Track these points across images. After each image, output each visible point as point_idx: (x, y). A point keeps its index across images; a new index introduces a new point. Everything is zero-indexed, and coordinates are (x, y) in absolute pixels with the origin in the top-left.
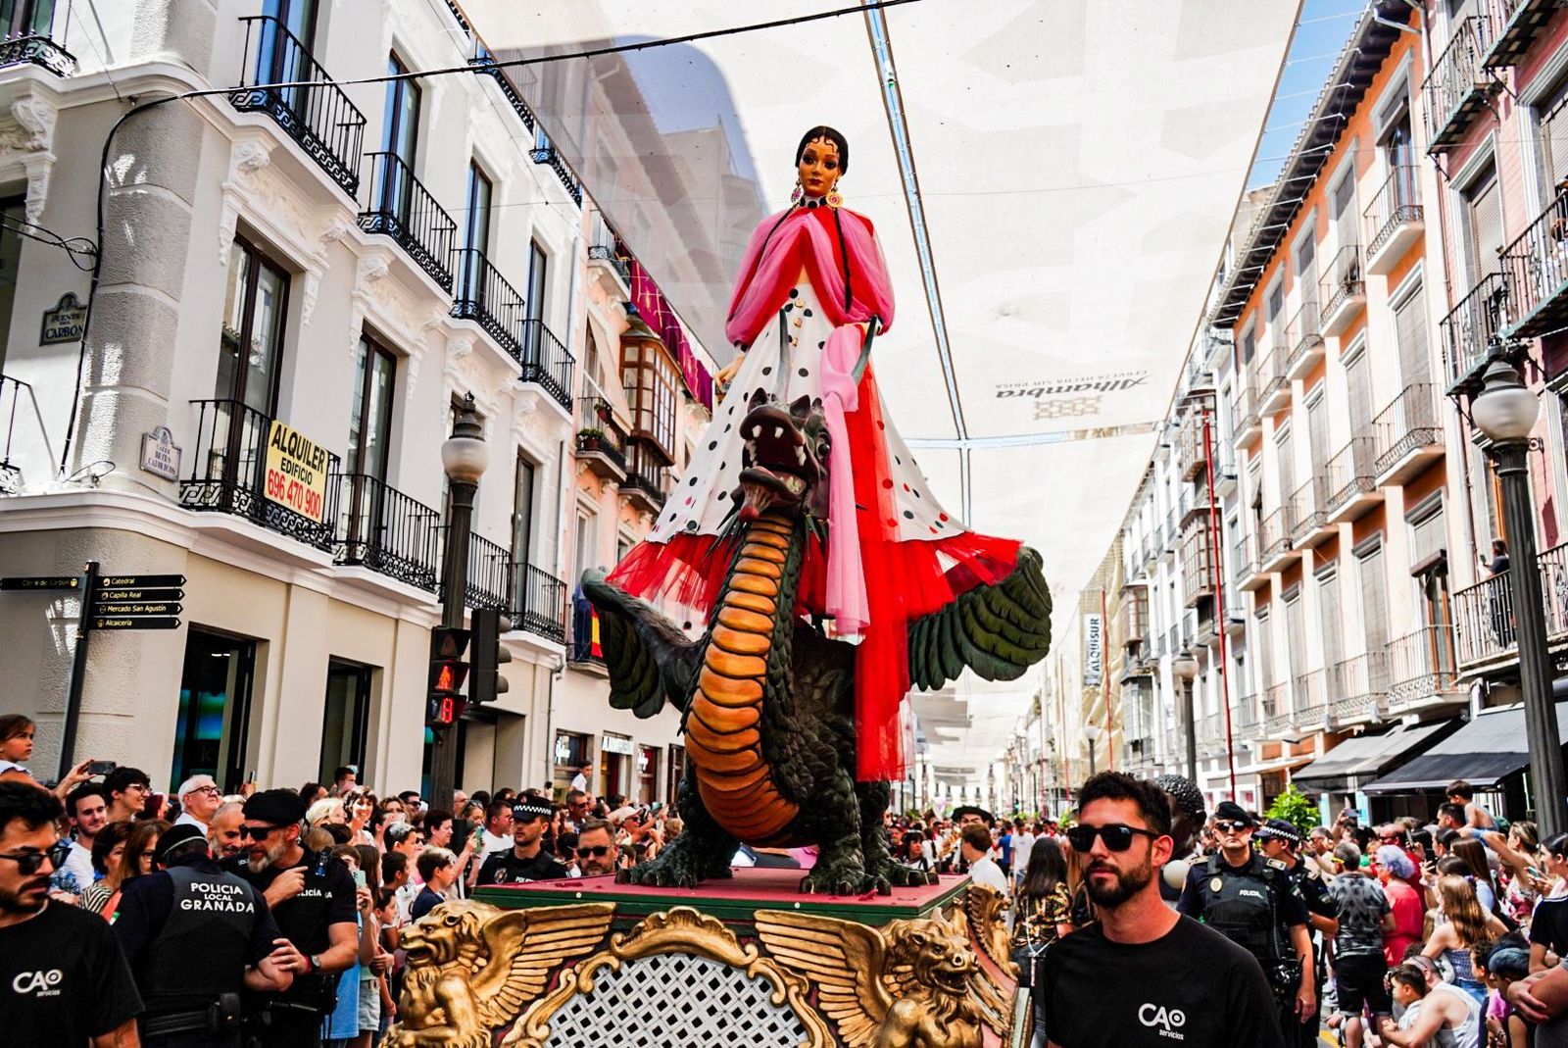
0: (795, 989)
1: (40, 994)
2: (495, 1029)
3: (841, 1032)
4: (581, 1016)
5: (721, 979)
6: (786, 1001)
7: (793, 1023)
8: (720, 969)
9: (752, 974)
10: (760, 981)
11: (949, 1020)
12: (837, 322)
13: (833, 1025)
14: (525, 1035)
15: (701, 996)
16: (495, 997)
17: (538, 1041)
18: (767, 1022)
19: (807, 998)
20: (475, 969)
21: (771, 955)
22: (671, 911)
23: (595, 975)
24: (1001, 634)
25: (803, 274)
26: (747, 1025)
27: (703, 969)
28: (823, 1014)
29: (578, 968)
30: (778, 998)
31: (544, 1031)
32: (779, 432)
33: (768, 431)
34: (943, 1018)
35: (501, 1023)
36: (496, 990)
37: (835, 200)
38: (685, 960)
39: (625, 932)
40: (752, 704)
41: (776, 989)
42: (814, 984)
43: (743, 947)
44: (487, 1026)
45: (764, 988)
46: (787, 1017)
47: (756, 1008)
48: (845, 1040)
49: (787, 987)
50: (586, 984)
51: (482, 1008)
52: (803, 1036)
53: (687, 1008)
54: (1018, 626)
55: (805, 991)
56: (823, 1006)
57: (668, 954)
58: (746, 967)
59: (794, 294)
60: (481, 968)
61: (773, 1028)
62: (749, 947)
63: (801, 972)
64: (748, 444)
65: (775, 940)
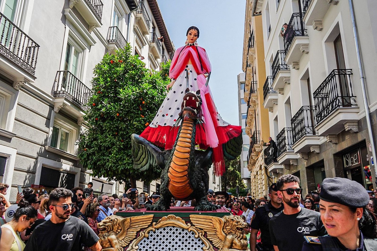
0: (201, 234)
1: (68, 240)
2: (124, 247)
3: (213, 243)
4: (146, 243)
5: (182, 232)
6: (199, 237)
7: (201, 242)
8: (181, 230)
9: (189, 231)
10: (192, 232)
11: (241, 239)
12: (198, 73)
13: (211, 242)
14: (132, 248)
15: (177, 236)
16: (123, 239)
17: (136, 249)
18: (194, 242)
19: (204, 236)
20: (118, 232)
21: (194, 226)
22: (168, 216)
23: (149, 233)
24: (232, 149)
25: (190, 61)
26: (189, 243)
27: (177, 230)
28: (208, 239)
29: (144, 231)
30: (196, 236)
31: (137, 247)
32: (193, 98)
33: (191, 98)
34: (239, 239)
35: (125, 246)
36: (123, 238)
37: (196, 44)
38: (172, 228)
39: (156, 222)
40: (186, 165)
41: (196, 234)
42: (205, 232)
43: (187, 224)
44: (122, 247)
45: (193, 234)
46: (199, 240)
47: (191, 239)
48: (214, 245)
49: (199, 233)
50: (147, 235)
51: (121, 242)
52: (204, 245)
53: (173, 240)
54: (235, 147)
55: (203, 234)
56: (208, 237)
57: (168, 227)
58: (188, 229)
59: (187, 67)
60: (119, 232)
61: (196, 243)
62: (189, 224)
63: (202, 229)
64: (185, 101)
65: (195, 222)
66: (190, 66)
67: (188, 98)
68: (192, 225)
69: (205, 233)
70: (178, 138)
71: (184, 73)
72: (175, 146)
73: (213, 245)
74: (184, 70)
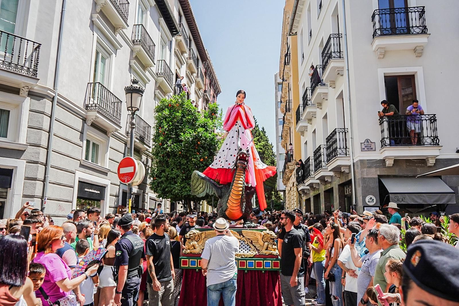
0: (249, 242)
6: (247, 243)
7: (249, 246)
11: (273, 245)
12: (245, 128)
13: (255, 247)
18: (245, 247)
19: (251, 243)
21: (245, 237)
24: (269, 182)
25: (239, 119)
28: (253, 245)
30: (246, 243)
32: (245, 156)
33: (243, 156)
36: (201, 244)
37: (243, 104)
43: (240, 236)
44: (201, 249)
45: (244, 242)
46: (248, 246)
47: (243, 245)
49: (247, 241)
51: (200, 246)
52: (250, 248)
54: (272, 180)
56: (253, 244)
58: (241, 239)
59: (237, 122)
60: (199, 240)
61: (246, 247)
62: (241, 236)
63: (250, 239)
64: (239, 157)
65: (245, 235)
66: (239, 121)
67: (241, 156)
68: (243, 237)
69: (252, 241)
70: (234, 181)
71: (235, 128)
72: (232, 186)
73: (256, 248)
74: (235, 125)
